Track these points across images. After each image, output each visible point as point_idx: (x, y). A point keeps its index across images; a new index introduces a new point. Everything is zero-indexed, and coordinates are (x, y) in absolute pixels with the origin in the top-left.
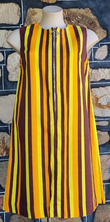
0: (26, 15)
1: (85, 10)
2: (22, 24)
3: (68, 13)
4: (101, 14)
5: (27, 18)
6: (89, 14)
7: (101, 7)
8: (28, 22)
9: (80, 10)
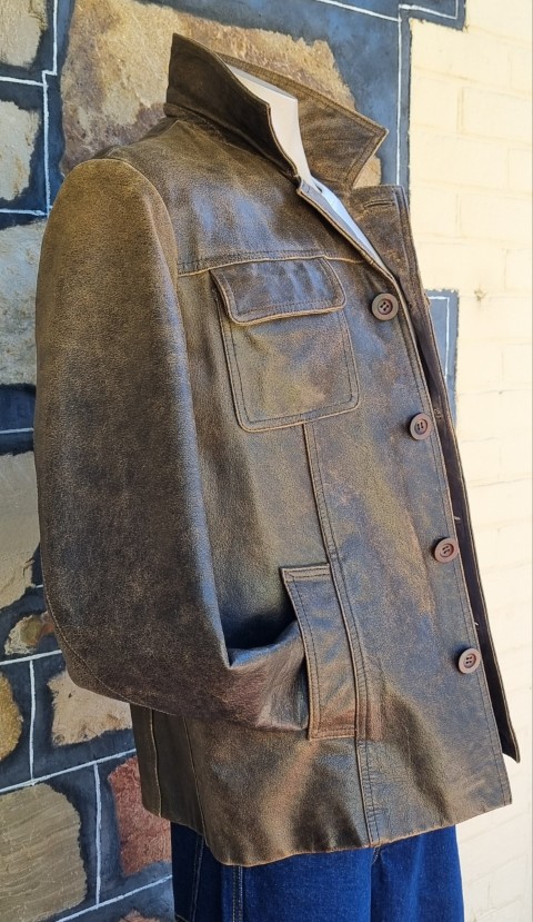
0: (69, 21)
1: (314, 50)
2: (51, 70)
3: (249, 50)
4: (368, 80)
5: (75, 40)
6: (326, 73)
7: (367, 48)
8: (78, 65)
9: (297, 47)
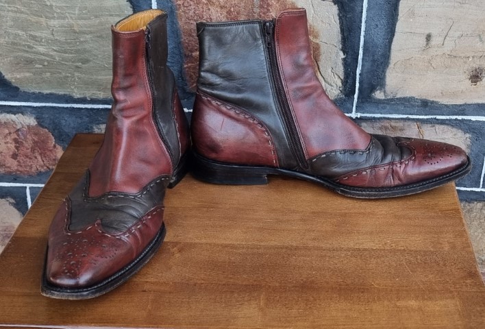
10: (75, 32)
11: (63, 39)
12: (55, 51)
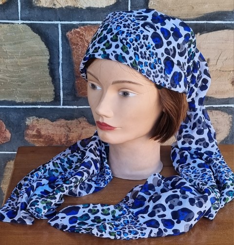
10: (19, 66)
11: (12, 70)
12: (8, 76)
